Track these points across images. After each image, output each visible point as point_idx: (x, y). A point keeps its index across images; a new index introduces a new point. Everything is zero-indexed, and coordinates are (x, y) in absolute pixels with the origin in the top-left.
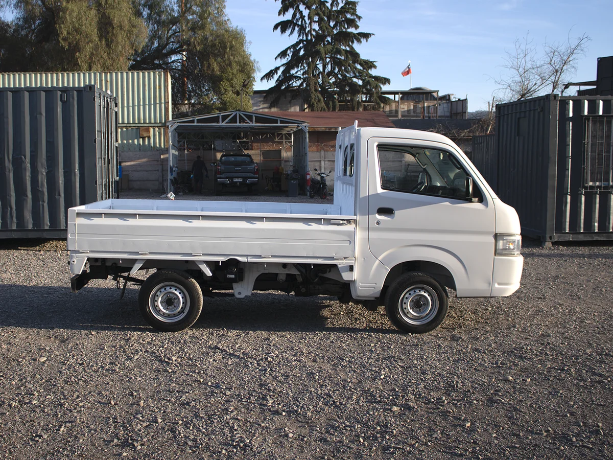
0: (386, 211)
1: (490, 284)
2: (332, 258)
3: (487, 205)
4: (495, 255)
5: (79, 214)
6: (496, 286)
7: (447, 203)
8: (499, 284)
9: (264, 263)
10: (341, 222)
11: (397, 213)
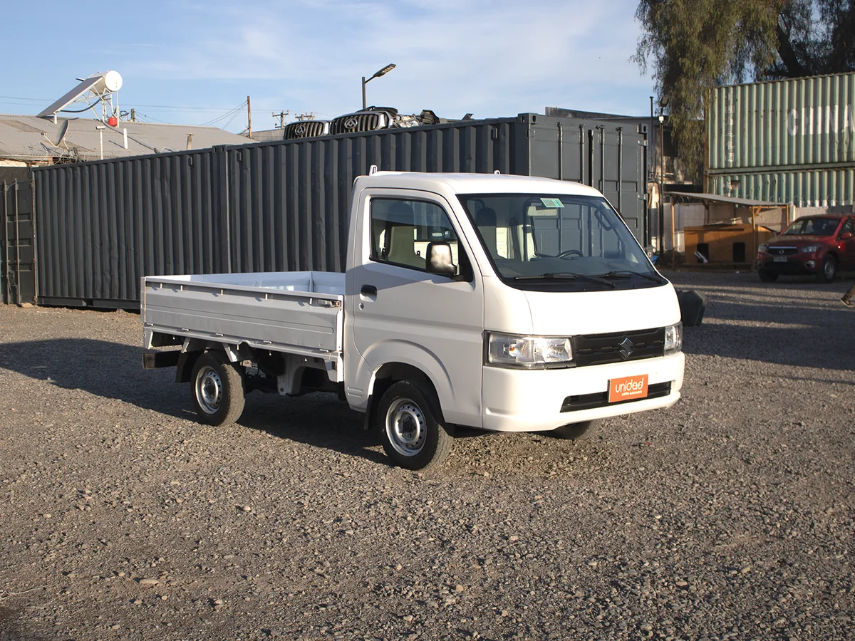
0: (370, 290)
1: (480, 408)
2: (317, 350)
3: (474, 286)
4: (484, 365)
5: (148, 283)
6: (488, 412)
7: (430, 282)
8: (492, 410)
9: (268, 350)
10: (326, 302)
11: (379, 292)
